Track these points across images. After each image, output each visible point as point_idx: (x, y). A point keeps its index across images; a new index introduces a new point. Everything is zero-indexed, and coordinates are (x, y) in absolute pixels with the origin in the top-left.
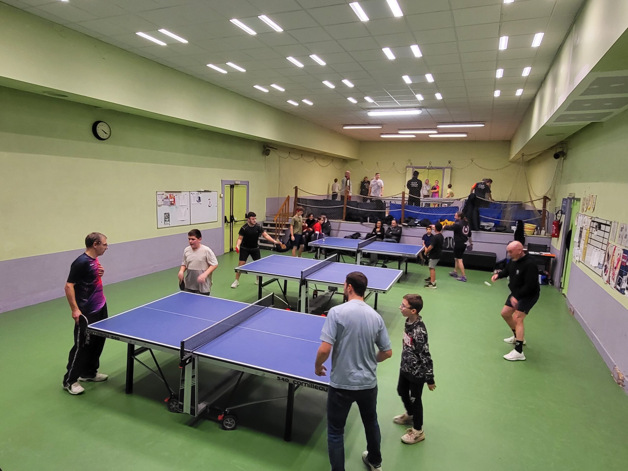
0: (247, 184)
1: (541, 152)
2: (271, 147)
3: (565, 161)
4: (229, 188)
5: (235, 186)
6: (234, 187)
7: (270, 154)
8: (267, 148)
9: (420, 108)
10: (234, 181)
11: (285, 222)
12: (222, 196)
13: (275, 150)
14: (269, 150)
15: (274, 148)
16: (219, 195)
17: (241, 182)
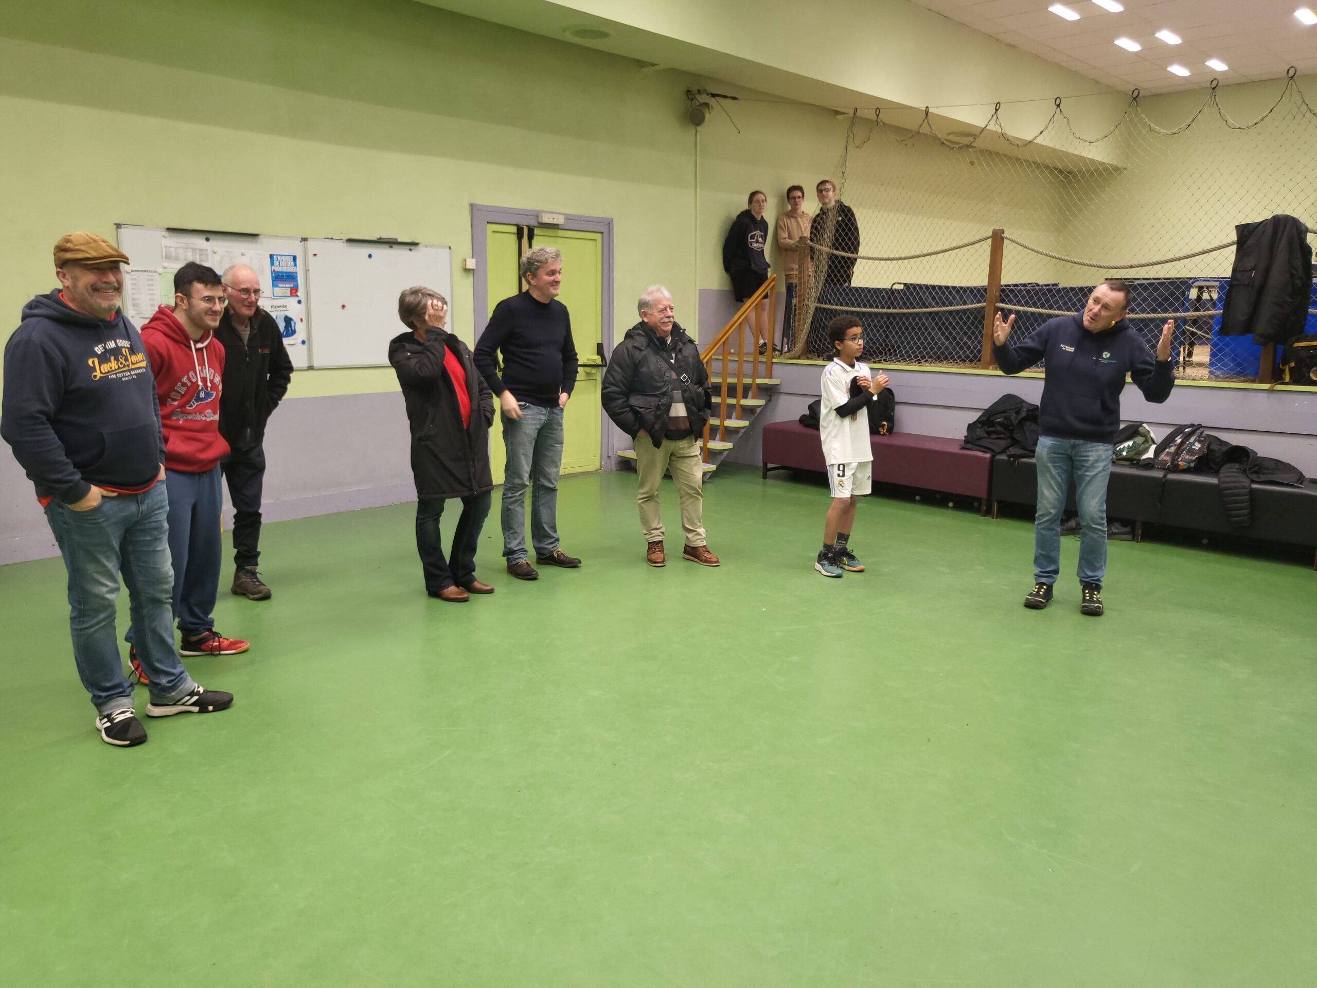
0: (605, 229)
2: (714, 95)
4: (513, 239)
5: (536, 231)
6: (535, 238)
7: (707, 116)
8: (703, 98)
10: (537, 215)
11: (754, 376)
12: (471, 264)
13: (731, 101)
14: (706, 105)
15: (725, 97)
16: (458, 266)
17: (568, 218)
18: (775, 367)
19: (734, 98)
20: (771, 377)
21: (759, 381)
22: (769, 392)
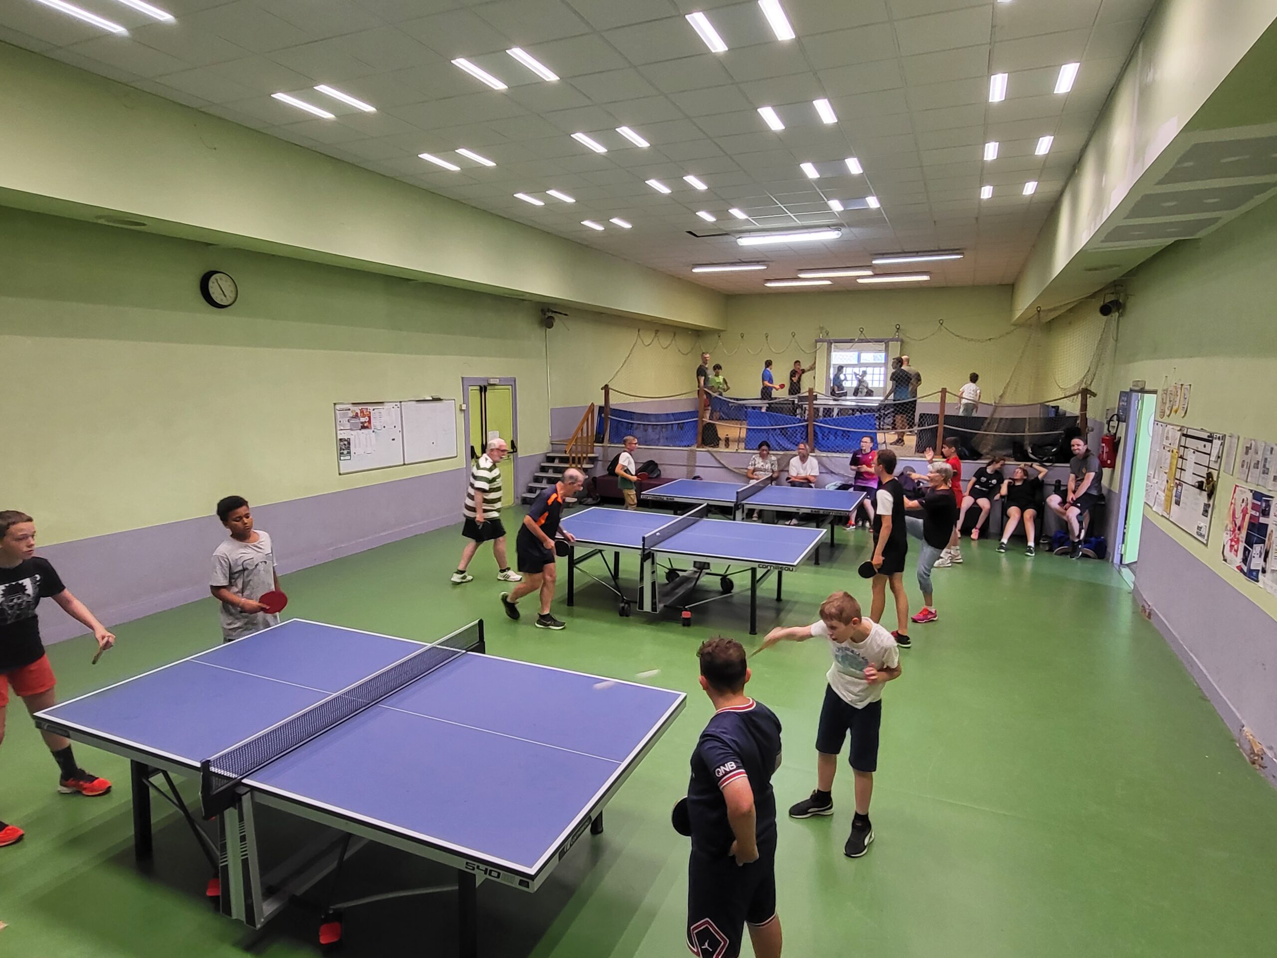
0: (513, 383)
1: (1075, 303)
2: (555, 313)
3: (1121, 319)
4: (478, 392)
5: (488, 388)
6: (488, 391)
7: (554, 324)
8: (550, 314)
9: (837, 227)
10: (487, 379)
11: (587, 453)
12: (464, 407)
13: (563, 316)
14: (552, 318)
15: (560, 313)
16: (458, 407)
17: (500, 379)
18: (595, 448)
19: (566, 315)
20: (593, 453)
21: (589, 455)
22: (593, 460)
